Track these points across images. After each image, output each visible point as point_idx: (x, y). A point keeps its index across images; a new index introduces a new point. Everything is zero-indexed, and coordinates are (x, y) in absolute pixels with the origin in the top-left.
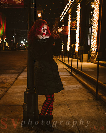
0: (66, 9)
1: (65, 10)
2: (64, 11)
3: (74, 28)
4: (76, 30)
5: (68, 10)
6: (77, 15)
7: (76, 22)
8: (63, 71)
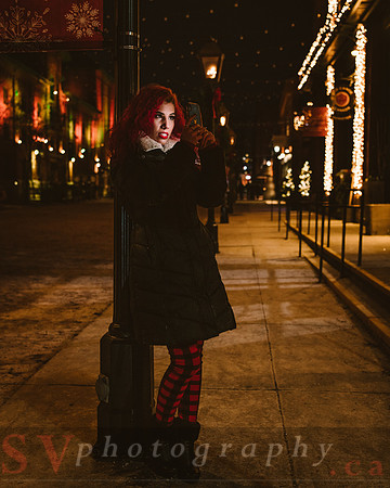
0: (317, 48)
1: (312, 49)
2: (310, 54)
3: (346, 114)
4: (352, 120)
5: (322, 48)
6: (355, 68)
7: (353, 90)
8: (294, 267)
